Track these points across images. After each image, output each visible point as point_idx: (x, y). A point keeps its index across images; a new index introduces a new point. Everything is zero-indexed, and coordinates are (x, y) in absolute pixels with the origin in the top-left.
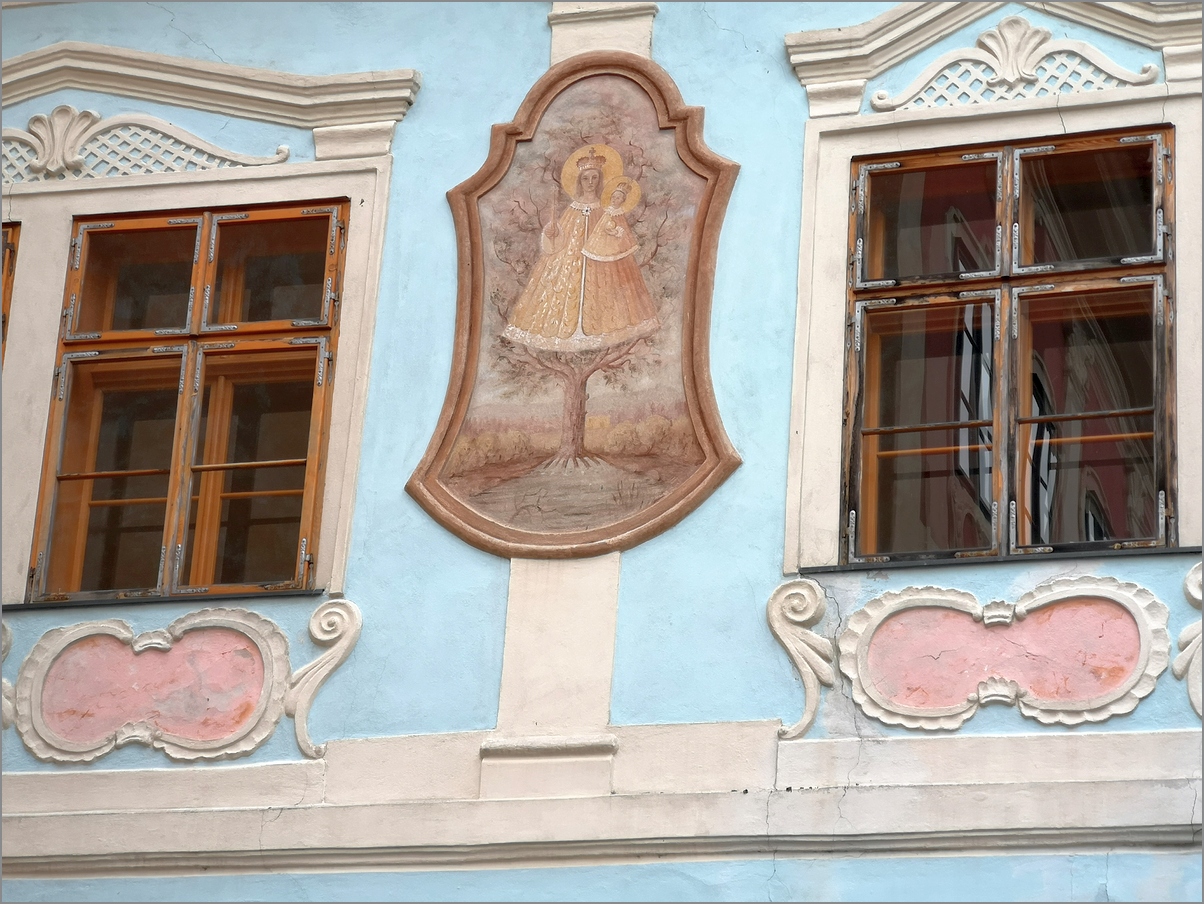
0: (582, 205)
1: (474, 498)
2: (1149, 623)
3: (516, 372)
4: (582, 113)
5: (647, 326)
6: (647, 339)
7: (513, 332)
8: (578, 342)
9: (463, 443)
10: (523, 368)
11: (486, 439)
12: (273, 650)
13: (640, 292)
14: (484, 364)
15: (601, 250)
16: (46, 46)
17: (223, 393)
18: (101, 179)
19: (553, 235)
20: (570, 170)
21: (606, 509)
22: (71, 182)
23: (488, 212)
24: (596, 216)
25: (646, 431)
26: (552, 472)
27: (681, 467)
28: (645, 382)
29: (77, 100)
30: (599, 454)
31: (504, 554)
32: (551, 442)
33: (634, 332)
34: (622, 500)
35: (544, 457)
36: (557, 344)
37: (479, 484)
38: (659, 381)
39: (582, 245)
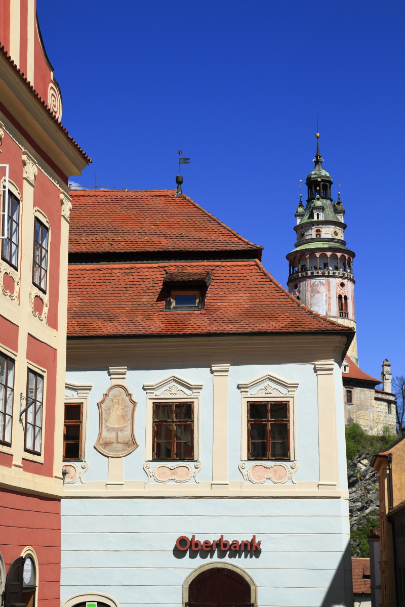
0: (116, 406)
1: (103, 448)
2: (190, 470)
3: (108, 430)
4: (115, 392)
5: (126, 425)
7: (107, 424)
8: (116, 426)
9: (101, 440)
10: (110, 430)
11: (104, 440)
12: (77, 469)
13: (125, 420)
14: (103, 429)
15: (119, 413)
19: (113, 410)
20: (114, 401)
21: (121, 451)
23: (103, 406)
24: (118, 408)
25: (126, 440)
26: (113, 445)
27: (131, 445)
28: (126, 433)
30: (120, 443)
31: (108, 457)
32: (114, 441)
33: (124, 425)
34: (124, 450)
35: (112, 443)
36: (114, 426)
37: (104, 447)
38: (128, 433)
39: (116, 412)
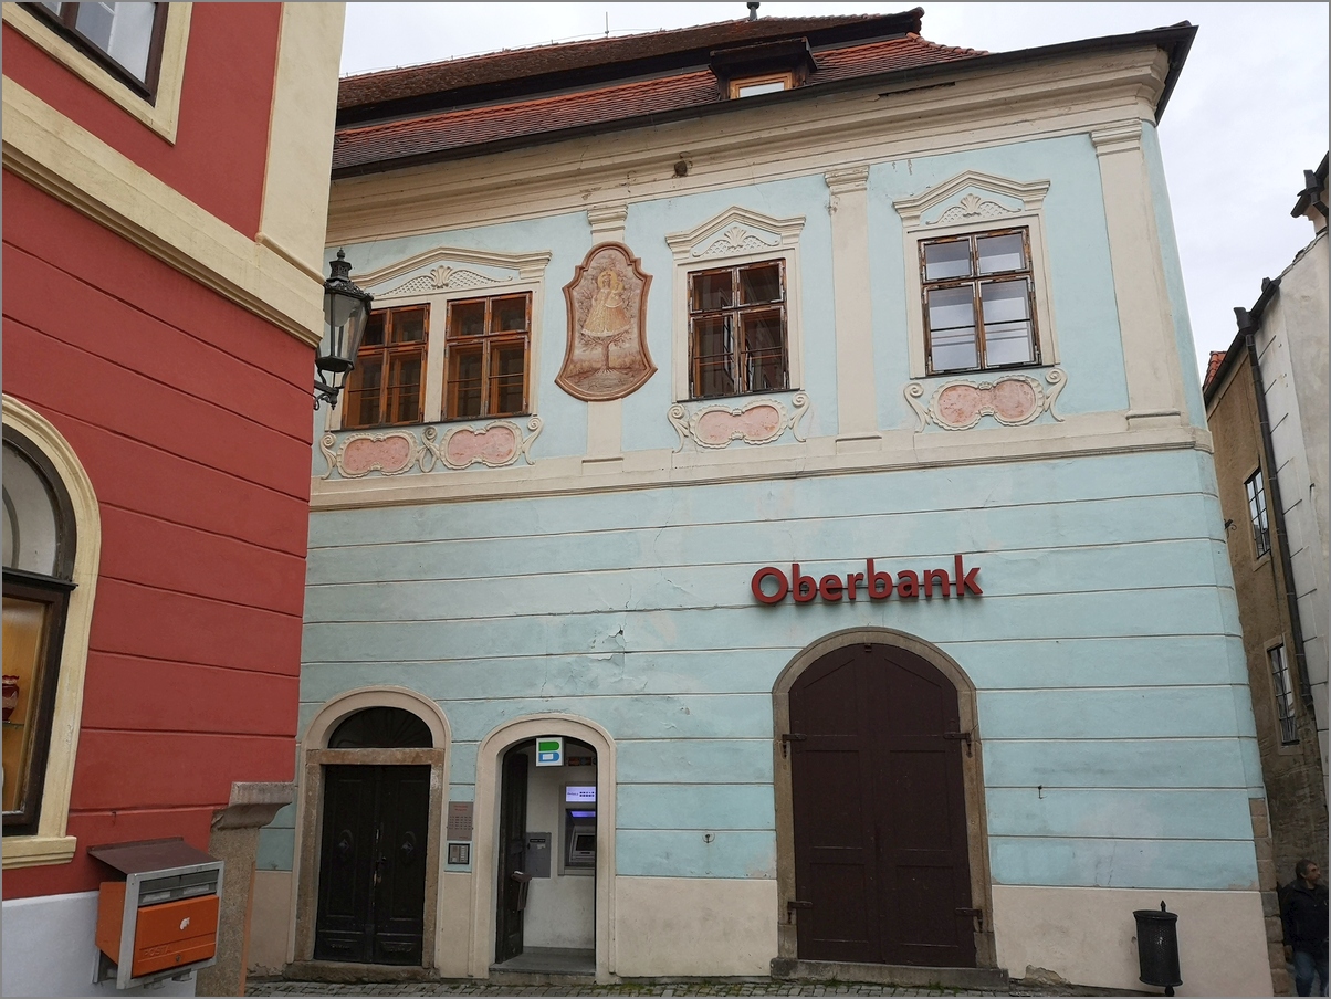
0: (605, 290)
1: (576, 384)
2: (781, 413)
3: (587, 344)
4: (602, 260)
5: (627, 327)
6: (627, 332)
7: (585, 331)
8: (606, 334)
9: (572, 366)
10: (589, 342)
11: (578, 365)
12: (517, 432)
13: (624, 317)
14: (577, 342)
15: (611, 304)
16: (435, 247)
17: (496, 353)
18: (454, 288)
19: (596, 300)
20: (600, 279)
21: (617, 385)
22: (445, 289)
23: (575, 293)
24: (609, 293)
25: (628, 361)
27: (639, 371)
28: (627, 345)
29: (445, 263)
30: (614, 368)
31: (586, 401)
32: (599, 366)
33: (622, 330)
34: (622, 382)
35: (597, 370)
36: (599, 335)
37: (577, 379)
38: (631, 345)
39: (605, 303)
